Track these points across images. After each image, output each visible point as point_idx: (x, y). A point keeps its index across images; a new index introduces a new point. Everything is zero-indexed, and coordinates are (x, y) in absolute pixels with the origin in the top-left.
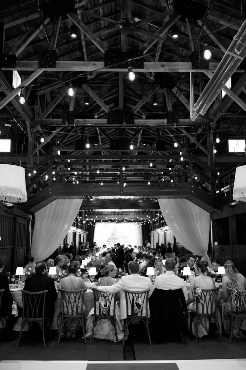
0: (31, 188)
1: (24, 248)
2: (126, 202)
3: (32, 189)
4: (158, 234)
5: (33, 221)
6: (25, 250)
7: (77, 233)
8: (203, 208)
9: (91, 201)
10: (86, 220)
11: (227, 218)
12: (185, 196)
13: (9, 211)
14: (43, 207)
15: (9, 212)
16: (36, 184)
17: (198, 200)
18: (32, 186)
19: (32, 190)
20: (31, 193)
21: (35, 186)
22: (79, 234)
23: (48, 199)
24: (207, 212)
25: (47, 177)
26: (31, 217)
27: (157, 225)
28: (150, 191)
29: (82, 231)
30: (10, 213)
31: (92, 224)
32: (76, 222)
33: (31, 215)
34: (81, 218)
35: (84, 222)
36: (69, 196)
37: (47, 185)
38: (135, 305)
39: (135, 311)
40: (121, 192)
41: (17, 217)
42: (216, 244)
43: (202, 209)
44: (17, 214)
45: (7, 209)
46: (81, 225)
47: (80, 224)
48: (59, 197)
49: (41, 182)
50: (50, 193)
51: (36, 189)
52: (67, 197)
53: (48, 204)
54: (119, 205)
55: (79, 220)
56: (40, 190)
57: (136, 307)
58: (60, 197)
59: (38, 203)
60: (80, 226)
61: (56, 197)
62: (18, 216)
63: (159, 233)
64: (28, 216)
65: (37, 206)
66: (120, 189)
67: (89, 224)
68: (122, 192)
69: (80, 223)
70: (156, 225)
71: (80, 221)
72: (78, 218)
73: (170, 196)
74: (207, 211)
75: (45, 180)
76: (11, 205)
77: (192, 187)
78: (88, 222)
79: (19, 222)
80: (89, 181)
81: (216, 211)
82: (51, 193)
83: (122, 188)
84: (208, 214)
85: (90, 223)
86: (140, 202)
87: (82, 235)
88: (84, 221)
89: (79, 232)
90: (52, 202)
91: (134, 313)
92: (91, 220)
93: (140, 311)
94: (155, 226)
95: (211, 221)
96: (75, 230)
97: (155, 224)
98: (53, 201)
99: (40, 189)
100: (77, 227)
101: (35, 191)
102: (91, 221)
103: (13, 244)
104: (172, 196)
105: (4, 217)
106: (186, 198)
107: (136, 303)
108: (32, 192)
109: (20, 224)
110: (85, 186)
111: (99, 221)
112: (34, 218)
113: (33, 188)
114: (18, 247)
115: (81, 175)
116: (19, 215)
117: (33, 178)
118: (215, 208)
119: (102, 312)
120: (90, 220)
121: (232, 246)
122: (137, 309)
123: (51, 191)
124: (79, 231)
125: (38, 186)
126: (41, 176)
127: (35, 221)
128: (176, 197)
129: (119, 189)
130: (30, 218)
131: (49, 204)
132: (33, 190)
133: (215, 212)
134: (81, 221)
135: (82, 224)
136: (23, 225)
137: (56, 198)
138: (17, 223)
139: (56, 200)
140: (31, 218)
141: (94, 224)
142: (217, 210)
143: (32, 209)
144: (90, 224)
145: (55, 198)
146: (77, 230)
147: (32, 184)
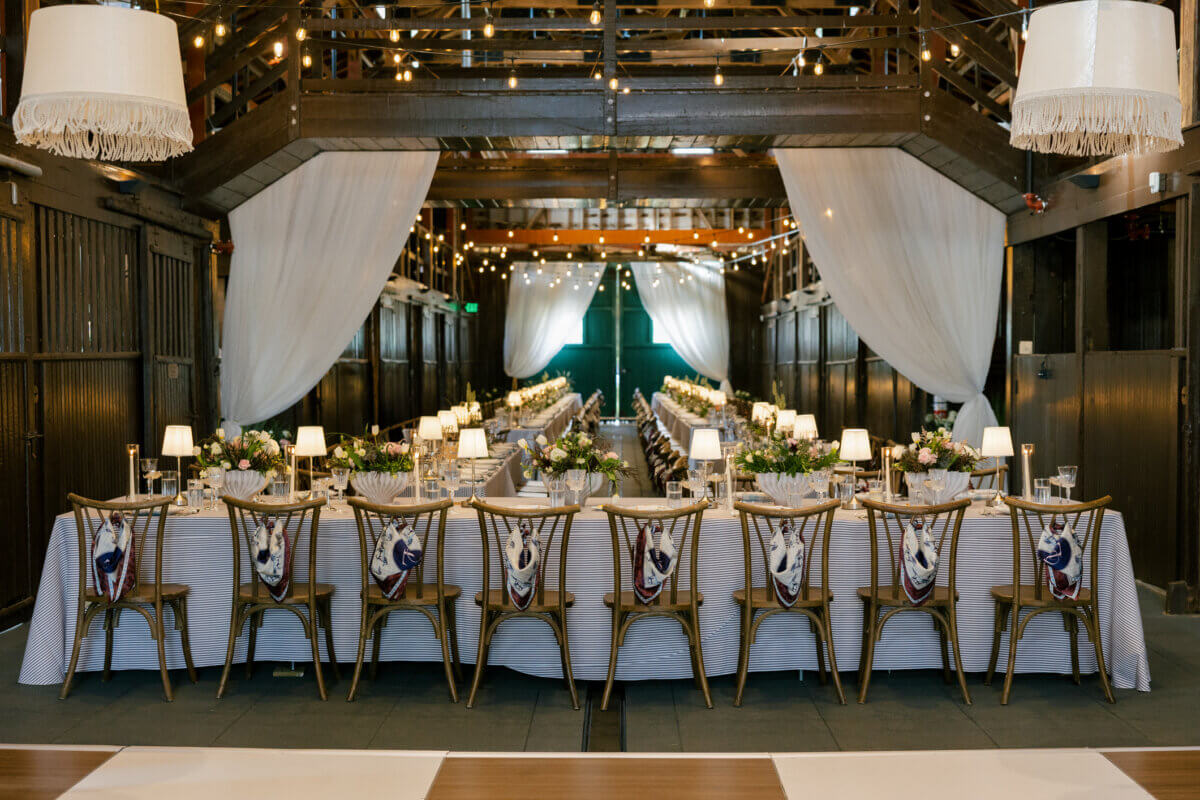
0: (210, 102)
1: (187, 361)
2: (641, 164)
3: (213, 107)
4: (797, 314)
5: (224, 246)
6: (193, 372)
7: (426, 311)
8: (974, 193)
9: (488, 160)
10: (466, 247)
11: (1071, 233)
12: (894, 137)
13: (118, 201)
14: (267, 186)
15: (117, 205)
16: (230, 82)
17: (952, 155)
18: (213, 93)
19: (213, 112)
20: (207, 122)
21: (225, 91)
22: (436, 314)
23: (285, 149)
24: (994, 211)
25: (278, 48)
26: (214, 229)
27: (794, 276)
28: (737, 114)
29: (448, 301)
30: (121, 212)
31: (493, 269)
32: (420, 260)
33: (213, 219)
34: (441, 238)
35: (459, 259)
36: (378, 137)
37: (281, 85)
38: (648, 555)
39: (646, 582)
40: (605, 118)
41: (149, 229)
42: (1026, 347)
43: (973, 196)
44: (152, 215)
45: (107, 194)
46: (445, 273)
47: (438, 270)
48: (334, 140)
49: (251, 73)
50: (294, 122)
51: (231, 103)
52: (367, 142)
53: (284, 174)
54: (609, 179)
55: (436, 249)
56: (249, 110)
57: (649, 566)
58: (340, 142)
59: (240, 168)
60: (440, 276)
61: (320, 142)
62: (154, 223)
63: (798, 310)
64: (201, 225)
65: (239, 182)
66: (605, 103)
67: (481, 270)
68: (610, 120)
69: (440, 265)
70: (789, 273)
71: (439, 256)
72: (428, 242)
73: (827, 138)
74: (993, 205)
75: (272, 62)
76: (125, 174)
77: (927, 94)
78: (473, 260)
79: (157, 249)
80: (471, 69)
81: (1029, 203)
82: (300, 123)
83: (611, 101)
84: (998, 219)
85: (486, 263)
86: (705, 167)
87: (449, 320)
88: (457, 255)
89: (436, 307)
90: (303, 162)
91: (643, 587)
92: (490, 253)
93: (665, 581)
94: (786, 279)
95: (1010, 250)
96: (416, 295)
97: (786, 268)
98: (309, 159)
99: (250, 106)
100: (422, 279)
101: (226, 114)
102: (490, 256)
103: (139, 342)
104: (839, 138)
105: (97, 227)
106: (900, 147)
107: (652, 552)
108: (212, 118)
109: (161, 256)
110: (450, 94)
111: (525, 256)
112: (226, 233)
113: (219, 102)
114: (159, 357)
115: (435, 41)
116: (162, 219)
117: (214, 54)
118: (1025, 192)
119: (513, 590)
120: (486, 250)
121: (1084, 354)
122: (656, 570)
123: (299, 114)
124: (435, 301)
125: (238, 93)
126: (252, 44)
127: (232, 247)
128: (853, 143)
129: (600, 105)
130: (211, 233)
131: (293, 173)
132: (216, 110)
133: (1024, 208)
134: (446, 256)
135: (449, 266)
136: (178, 261)
137: (324, 148)
138: (150, 255)
139: (322, 156)
140: (216, 235)
141: (503, 265)
142: (1034, 200)
143: (219, 195)
144: (487, 269)
145: (316, 146)
146: (423, 296)
147: (212, 84)
